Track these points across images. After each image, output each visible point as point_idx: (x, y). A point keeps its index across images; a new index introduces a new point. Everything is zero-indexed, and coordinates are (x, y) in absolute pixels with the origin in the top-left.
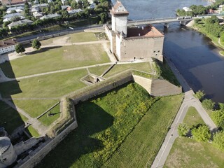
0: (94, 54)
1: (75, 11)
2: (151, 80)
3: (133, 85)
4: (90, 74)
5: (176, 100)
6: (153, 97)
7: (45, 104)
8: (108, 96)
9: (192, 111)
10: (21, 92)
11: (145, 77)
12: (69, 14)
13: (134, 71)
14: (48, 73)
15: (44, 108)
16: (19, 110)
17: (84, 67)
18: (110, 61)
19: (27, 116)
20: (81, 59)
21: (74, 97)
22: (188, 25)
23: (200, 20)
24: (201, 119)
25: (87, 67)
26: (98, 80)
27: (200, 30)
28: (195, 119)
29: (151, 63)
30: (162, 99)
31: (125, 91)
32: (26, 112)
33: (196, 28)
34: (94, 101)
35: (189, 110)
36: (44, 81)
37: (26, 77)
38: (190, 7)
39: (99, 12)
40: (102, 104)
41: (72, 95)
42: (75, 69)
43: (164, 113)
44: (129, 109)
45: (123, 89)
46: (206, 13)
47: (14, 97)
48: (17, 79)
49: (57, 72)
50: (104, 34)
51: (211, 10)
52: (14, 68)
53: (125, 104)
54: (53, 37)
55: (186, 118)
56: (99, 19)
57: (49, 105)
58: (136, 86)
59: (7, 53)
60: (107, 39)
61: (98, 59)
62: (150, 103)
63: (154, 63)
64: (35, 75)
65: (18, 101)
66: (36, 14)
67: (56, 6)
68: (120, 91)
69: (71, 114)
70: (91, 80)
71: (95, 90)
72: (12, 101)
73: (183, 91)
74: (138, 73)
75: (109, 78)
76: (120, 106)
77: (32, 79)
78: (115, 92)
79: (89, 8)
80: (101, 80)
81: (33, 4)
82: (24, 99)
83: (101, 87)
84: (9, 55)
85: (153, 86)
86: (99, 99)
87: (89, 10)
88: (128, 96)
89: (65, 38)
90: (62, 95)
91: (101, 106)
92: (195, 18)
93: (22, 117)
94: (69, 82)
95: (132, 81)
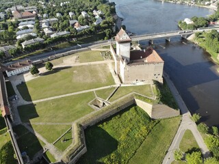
0: (100, 75)
1: (82, 27)
2: (151, 106)
3: (136, 109)
4: (97, 97)
5: (174, 122)
6: (153, 119)
7: (59, 129)
8: (113, 120)
9: (189, 134)
10: (38, 116)
11: (146, 101)
12: (77, 31)
13: (136, 95)
14: (60, 96)
15: (58, 133)
16: (37, 135)
17: (92, 90)
18: (114, 84)
19: (45, 141)
20: (89, 81)
21: (84, 123)
22: (189, 39)
23: (200, 34)
24: (196, 142)
25: (94, 90)
26: (104, 104)
27: (200, 44)
28: (190, 143)
29: (151, 86)
30: (162, 122)
31: (128, 115)
32: (43, 137)
33: (196, 42)
34: (101, 126)
35: (185, 133)
36: (58, 105)
37: (41, 100)
38: (192, 19)
39: (105, 28)
40: (107, 128)
41: (81, 120)
42: (84, 92)
43: (163, 136)
44: (132, 134)
45: (126, 113)
46: (207, 26)
47: (32, 121)
48: (34, 102)
49: (68, 95)
50: (109, 53)
51: (211, 23)
52: (30, 90)
53: (128, 129)
54: (63, 56)
55: (182, 141)
56: (104, 35)
57: (63, 131)
58: (138, 109)
59: (22, 73)
60: (112, 58)
61: (104, 81)
62: (150, 127)
63: (154, 86)
64: (49, 99)
65: (36, 126)
66: (47, 31)
67: (65, 22)
68: (123, 114)
69: (82, 140)
70: (98, 104)
71: (101, 115)
72: (30, 125)
73: (181, 114)
74: (140, 97)
75: (114, 102)
76: (124, 130)
77: (47, 102)
78: (119, 116)
79: (95, 24)
80: (107, 104)
81: (43, 18)
82: (41, 123)
83: (107, 112)
84: (25, 75)
85: (153, 110)
86: (105, 123)
87: (95, 27)
88: (131, 119)
89: (74, 57)
90: (73, 121)
91: (107, 131)
92: (196, 31)
93: (41, 143)
94: (79, 106)
95: (134, 104)
